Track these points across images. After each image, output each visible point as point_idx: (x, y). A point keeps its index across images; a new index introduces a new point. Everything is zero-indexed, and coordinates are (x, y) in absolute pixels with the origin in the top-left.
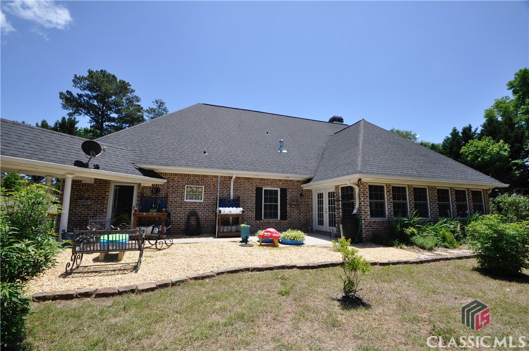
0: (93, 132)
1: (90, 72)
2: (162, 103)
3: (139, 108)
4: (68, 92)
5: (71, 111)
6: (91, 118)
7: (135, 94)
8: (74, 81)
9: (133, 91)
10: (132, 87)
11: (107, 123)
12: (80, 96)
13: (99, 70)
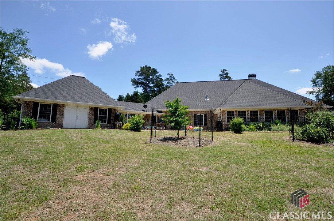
0: (144, 94)
1: (141, 68)
2: (172, 75)
3: (162, 80)
4: (134, 79)
5: (135, 86)
6: (143, 88)
7: (159, 73)
8: (136, 73)
9: (158, 72)
10: (157, 71)
11: (149, 89)
12: (138, 79)
13: (144, 66)
